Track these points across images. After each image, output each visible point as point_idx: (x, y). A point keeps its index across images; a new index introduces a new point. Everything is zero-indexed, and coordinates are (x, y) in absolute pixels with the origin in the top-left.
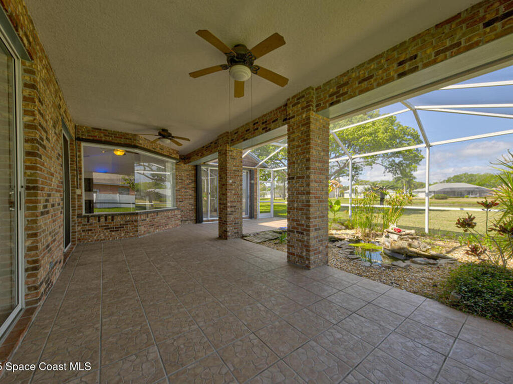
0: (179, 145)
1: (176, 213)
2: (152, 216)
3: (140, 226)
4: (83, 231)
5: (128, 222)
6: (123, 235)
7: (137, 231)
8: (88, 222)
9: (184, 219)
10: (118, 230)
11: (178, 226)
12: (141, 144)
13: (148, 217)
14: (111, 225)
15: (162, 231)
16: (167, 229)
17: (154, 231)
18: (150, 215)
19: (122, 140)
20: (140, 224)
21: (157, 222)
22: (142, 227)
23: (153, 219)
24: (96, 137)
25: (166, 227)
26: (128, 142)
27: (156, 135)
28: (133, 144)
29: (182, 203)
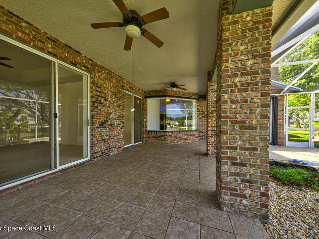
0: (185, 90)
1: (194, 133)
2: (176, 134)
3: (168, 138)
4: (147, 137)
5: (162, 135)
6: (160, 142)
7: (166, 141)
8: (148, 134)
9: (204, 138)
10: (158, 139)
11: (196, 141)
12: (169, 94)
13: (173, 134)
14: (156, 136)
15: (183, 143)
16: (187, 142)
17: (176, 142)
18: (174, 133)
19: (161, 93)
20: (168, 137)
21: (179, 137)
22: (169, 139)
23: (176, 135)
24: (151, 95)
25: (186, 141)
26: (163, 94)
27: (169, 87)
28: (165, 95)
29: (203, 127)
